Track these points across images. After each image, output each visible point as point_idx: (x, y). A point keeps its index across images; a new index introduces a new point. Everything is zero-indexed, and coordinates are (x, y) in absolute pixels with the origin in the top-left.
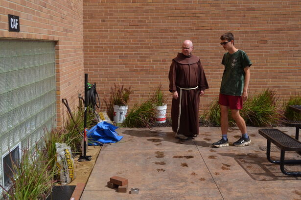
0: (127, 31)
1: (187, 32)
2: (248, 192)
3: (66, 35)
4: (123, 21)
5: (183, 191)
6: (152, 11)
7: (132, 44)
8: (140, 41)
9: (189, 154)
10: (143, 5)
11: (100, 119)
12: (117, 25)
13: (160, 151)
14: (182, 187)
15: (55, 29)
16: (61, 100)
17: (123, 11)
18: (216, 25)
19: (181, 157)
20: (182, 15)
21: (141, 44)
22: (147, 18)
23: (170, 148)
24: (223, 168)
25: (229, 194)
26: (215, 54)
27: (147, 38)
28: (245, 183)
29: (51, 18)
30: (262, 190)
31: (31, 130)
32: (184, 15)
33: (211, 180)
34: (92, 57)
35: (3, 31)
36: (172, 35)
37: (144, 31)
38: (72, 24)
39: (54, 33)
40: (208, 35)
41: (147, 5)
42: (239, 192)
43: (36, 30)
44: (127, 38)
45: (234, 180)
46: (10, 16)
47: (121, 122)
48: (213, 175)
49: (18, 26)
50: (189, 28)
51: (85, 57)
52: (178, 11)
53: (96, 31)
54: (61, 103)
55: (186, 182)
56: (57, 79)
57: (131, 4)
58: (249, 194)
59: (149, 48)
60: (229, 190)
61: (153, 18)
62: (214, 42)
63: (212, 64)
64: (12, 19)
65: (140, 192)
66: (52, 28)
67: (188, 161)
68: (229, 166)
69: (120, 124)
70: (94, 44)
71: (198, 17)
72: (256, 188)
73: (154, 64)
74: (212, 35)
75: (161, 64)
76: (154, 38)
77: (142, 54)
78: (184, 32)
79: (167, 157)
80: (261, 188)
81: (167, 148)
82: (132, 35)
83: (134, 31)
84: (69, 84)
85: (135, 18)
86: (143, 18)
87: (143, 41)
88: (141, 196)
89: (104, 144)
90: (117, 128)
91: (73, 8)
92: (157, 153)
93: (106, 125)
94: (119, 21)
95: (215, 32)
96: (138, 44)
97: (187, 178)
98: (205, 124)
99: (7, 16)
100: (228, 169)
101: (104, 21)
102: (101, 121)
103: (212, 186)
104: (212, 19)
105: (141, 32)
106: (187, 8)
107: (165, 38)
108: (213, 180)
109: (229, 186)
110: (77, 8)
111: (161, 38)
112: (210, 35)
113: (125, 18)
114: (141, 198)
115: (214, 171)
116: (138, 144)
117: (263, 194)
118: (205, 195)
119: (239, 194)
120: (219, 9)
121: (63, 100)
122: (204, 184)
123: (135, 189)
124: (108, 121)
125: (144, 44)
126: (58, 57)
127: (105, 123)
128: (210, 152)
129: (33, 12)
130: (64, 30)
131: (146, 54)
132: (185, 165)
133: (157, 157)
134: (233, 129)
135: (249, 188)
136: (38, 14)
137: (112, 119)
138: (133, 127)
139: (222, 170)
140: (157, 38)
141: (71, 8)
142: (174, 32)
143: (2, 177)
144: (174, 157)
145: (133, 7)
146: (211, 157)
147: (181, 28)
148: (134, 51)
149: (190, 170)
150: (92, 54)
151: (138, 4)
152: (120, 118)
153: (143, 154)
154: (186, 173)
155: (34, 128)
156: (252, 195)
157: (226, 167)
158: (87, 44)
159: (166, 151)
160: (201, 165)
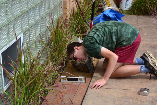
11: (106, 5)
31: (34, 19)
47: (127, 10)
65: (150, 94)
69: (126, 11)
88: (151, 99)
90: (124, 16)
93: (113, 13)
102: (107, 8)
114: (152, 102)
116: (145, 34)
123: (145, 90)
124: (115, 8)
127: (112, 11)
137: (118, 6)
138: (139, 15)
143: (1, 74)
152: (126, 5)
153: (151, 47)
155: (37, 18)
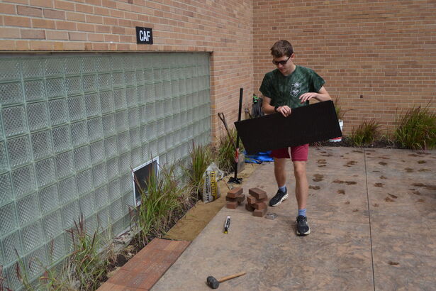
0: (300, 38)
1: (371, 36)
2: (405, 231)
3: (225, 45)
4: (296, 27)
5: (327, 222)
6: (329, 14)
7: (306, 53)
8: (315, 49)
9: (353, 179)
10: (319, 7)
12: (289, 32)
13: (320, 174)
14: (327, 217)
15: (207, 39)
16: (216, 114)
17: (296, 16)
18: (407, 27)
19: (342, 182)
20: (364, 16)
21: (316, 52)
22: (323, 22)
23: (333, 171)
24: (387, 199)
25: (380, 231)
26: (406, 63)
27: (323, 45)
28: (407, 221)
29: (201, 27)
30: (426, 232)
31: (173, 144)
32: (367, 16)
33: (365, 212)
34: (262, 68)
35: (129, 45)
36: (352, 40)
37: (319, 38)
38: (235, 33)
39: (205, 44)
40: (397, 39)
41: (324, 7)
42: (394, 230)
43: (177, 42)
44: (300, 46)
45: (395, 214)
46: (138, 29)
48: (370, 206)
49: (151, 39)
50: (374, 32)
51: (255, 68)
52: (361, 12)
53: (267, 40)
54: (217, 118)
55: (334, 211)
56: (211, 92)
57: (305, 8)
58: (406, 233)
59: (325, 56)
60: (383, 226)
61: (329, 22)
62: (404, 47)
63: (401, 74)
64: (141, 31)
66: (203, 38)
67: (347, 188)
68: (396, 197)
70: (265, 54)
71: (385, 18)
72: (419, 228)
73: (330, 75)
74: (402, 39)
75: (338, 75)
76: (331, 45)
77: (317, 64)
78: (366, 36)
79: (325, 181)
80: (424, 228)
81: (330, 171)
82: (306, 42)
83: (308, 38)
84: (230, 97)
85: (310, 23)
86: (319, 23)
87: (318, 49)
88: (276, 222)
89: (263, 163)
91: (237, 16)
92: (316, 175)
94: (291, 28)
95: (405, 35)
96: (312, 52)
97: (337, 208)
98: (388, 144)
99: (135, 29)
100: (392, 201)
101: (275, 28)
103: (364, 219)
104: (403, 19)
105: (316, 38)
106: (371, 8)
107: (344, 44)
108: (368, 213)
109: (385, 221)
110: (242, 15)
111: (340, 44)
112: (399, 40)
113: (298, 23)
115: (374, 203)
117: (424, 236)
118: (350, 229)
119: (393, 233)
120: (411, 7)
121: (219, 114)
122: (355, 216)
125: (320, 52)
126: (213, 69)
128: (379, 179)
129: (174, 23)
130: (222, 40)
131: (321, 64)
132: (343, 192)
133: (314, 180)
134: (420, 153)
135: (409, 226)
136: (181, 24)
139: (384, 202)
140: (335, 45)
141: (234, 16)
142: (355, 37)
144: (334, 182)
145: (306, 11)
146: (379, 185)
147: (363, 32)
148: (308, 60)
149: (345, 198)
150: (262, 65)
151: (313, 7)
154: (340, 201)
155: (178, 143)
156: (409, 236)
157: (391, 198)
158: (257, 54)
159: (327, 174)
160: (361, 193)
